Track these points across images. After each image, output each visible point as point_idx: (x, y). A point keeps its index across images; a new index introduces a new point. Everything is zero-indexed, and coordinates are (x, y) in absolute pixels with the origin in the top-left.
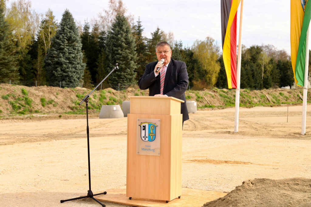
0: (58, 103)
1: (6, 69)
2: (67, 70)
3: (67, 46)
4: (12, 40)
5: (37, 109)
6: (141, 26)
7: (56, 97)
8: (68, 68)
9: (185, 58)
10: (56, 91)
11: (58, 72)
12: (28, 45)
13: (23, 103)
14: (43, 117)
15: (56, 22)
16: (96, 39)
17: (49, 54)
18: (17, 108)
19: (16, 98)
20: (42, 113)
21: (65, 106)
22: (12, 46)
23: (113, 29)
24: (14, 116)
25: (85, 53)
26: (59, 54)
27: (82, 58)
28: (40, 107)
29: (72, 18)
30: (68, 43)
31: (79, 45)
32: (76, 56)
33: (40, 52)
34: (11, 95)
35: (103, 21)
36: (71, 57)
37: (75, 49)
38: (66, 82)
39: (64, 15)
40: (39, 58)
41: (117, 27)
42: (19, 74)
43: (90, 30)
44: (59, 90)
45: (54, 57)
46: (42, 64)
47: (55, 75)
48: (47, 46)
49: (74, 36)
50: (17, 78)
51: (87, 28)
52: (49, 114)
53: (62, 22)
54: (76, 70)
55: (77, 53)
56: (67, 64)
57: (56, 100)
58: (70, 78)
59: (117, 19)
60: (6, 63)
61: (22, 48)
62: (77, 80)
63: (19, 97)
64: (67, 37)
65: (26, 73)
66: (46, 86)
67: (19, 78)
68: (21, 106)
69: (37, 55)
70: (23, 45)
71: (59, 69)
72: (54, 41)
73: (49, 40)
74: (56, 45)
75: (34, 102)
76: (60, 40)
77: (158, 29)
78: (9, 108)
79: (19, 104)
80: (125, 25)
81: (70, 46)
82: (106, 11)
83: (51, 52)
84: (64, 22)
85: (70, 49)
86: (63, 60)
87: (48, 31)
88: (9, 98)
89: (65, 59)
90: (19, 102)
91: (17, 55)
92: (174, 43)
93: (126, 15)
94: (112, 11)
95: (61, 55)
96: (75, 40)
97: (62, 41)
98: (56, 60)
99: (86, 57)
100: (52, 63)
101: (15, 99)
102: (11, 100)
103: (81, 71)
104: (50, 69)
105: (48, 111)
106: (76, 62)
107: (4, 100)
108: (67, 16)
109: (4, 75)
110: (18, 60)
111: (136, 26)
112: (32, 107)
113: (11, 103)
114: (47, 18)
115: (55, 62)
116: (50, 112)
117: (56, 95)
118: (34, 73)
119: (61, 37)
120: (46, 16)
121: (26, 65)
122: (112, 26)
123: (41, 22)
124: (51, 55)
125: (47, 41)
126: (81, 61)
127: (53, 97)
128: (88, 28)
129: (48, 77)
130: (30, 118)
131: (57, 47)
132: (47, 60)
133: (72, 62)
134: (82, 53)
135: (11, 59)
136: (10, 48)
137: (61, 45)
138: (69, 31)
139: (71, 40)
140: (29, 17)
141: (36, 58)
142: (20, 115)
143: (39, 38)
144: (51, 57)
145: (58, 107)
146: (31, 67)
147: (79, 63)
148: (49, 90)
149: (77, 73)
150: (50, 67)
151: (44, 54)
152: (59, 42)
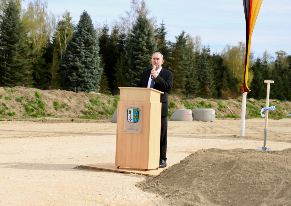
0: (71, 107)
1: (19, 73)
2: (83, 75)
3: (83, 49)
4: (27, 43)
5: (50, 113)
6: (165, 29)
7: (69, 101)
8: (83, 73)
9: (213, 65)
10: (69, 95)
11: (74, 77)
12: (43, 48)
13: (36, 105)
14: (55, 120)
15: (73, 24)
16: (115, 42)
17: (64, 58)
18: (30, 110)
19: (29, 100)
20: (55, 117)
21: (78, 110)
22: (27, 49)
23: (133, 32)
24: (27, 118)
25: (102, 57)
26: (75, 58)
27: (100, 62)
28: (53, 110)
29: (90, 20)
30: (85, 46)
31: (96, 49)
32: (92, 60)
33: (55, 56)
34: (24, 97)
35: (124, 23)
36: (88, 61)
37: (92, 53)
38: (81, 87)
39: (82, 17)
40: (54, 62)
41: (138, 29)
42: (33, 78)
43: (109, 33)
44: (72, 94)
45: (70, 61)
46: (57, 68)
47: (70, 81)
48: (63, 50)
49: (92, 38)
50: (30, 83)
51: (105, 30)
52: (61, 118)
53: (79, 24)
54: (93, 76)
55: (94, 57)
56: (83, 68)
57: (69, 104)
58: (86, 84)
59: (139, 21)
60: (19, 66)
61: (37, 51)
62: (93, 86)
63: (33, 99)
64: (84, 40)
65: (39, 78)
66: (59, 90)
67: (33, 82)
68: (34, 109)
69: (52, 59)
70: (38, 48)
71: (74, 74)
72: (70, 43)
73: (65, 43)
74: (72, 48)
75: (47, 105)
76: (77, 42)
77: (183, 33)
78: (22, 110)
79: (33, 107)
80: (147, 27)
81: (87, 50)
82: (127, 12)
83: (67, 55)
84: (82, 24)
85: (86, 53)
86: (79, 64)
87: (65, 33)
88: (23, 100)
89: (81, 64)
90: (32, 105)
91: (31, 58)
92: (201, 48)
93: (148, 17)
94: (133, 12)
95: (77, 59)
96: (93, 43)
97: (79, 44)
98: (71, 64)
99: (104, 61)
100: (67, 67)
101: (29, 102)
102: (25, 102)
103: (98, 76)
104: (65, 73)
105: (60, 115)
106: (93, 67)
107: (17, 102)
108: (85, 18)
109: (17, 79)
110: (32, 63)
111: (159, 28)
112: (44, 111)
113: (24, 106)
114: (64, 20)
115: (70, 66)
116: (62, 116)
117: (69, 99)
118: (49, 78)
119: (78, 39)
120: (63, 17)
121: (40, 69)
122: (133, 28)
123: (58, 23)
124: (66, 59)
125: (62, 44)
126: (98, 65)
127: (66, 101)
128: (107, 30)
129: (63, 82)
130: (43, 121)
131: (73, 50)
132: (62, 64)
133: (88, 67)
134: (100, 57)
135: (25, 62)
136: (24, 51)
137: (77, 48)
138: (87, 34)
139: (88, 44)
140: (45, 18)
141: (51, 62)
142: (32, 118)
143: (54, 41)
144: (67, 61)
145: (70, 111)
146: (44, 71)
147: (96, 68)
148: (63, 94)
149: (94, 78)
150: (65, 71)
151: (59, 58)
152: (75, 45)
